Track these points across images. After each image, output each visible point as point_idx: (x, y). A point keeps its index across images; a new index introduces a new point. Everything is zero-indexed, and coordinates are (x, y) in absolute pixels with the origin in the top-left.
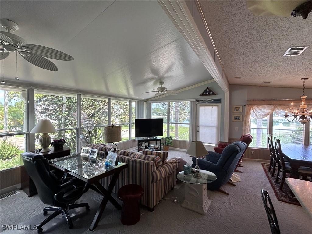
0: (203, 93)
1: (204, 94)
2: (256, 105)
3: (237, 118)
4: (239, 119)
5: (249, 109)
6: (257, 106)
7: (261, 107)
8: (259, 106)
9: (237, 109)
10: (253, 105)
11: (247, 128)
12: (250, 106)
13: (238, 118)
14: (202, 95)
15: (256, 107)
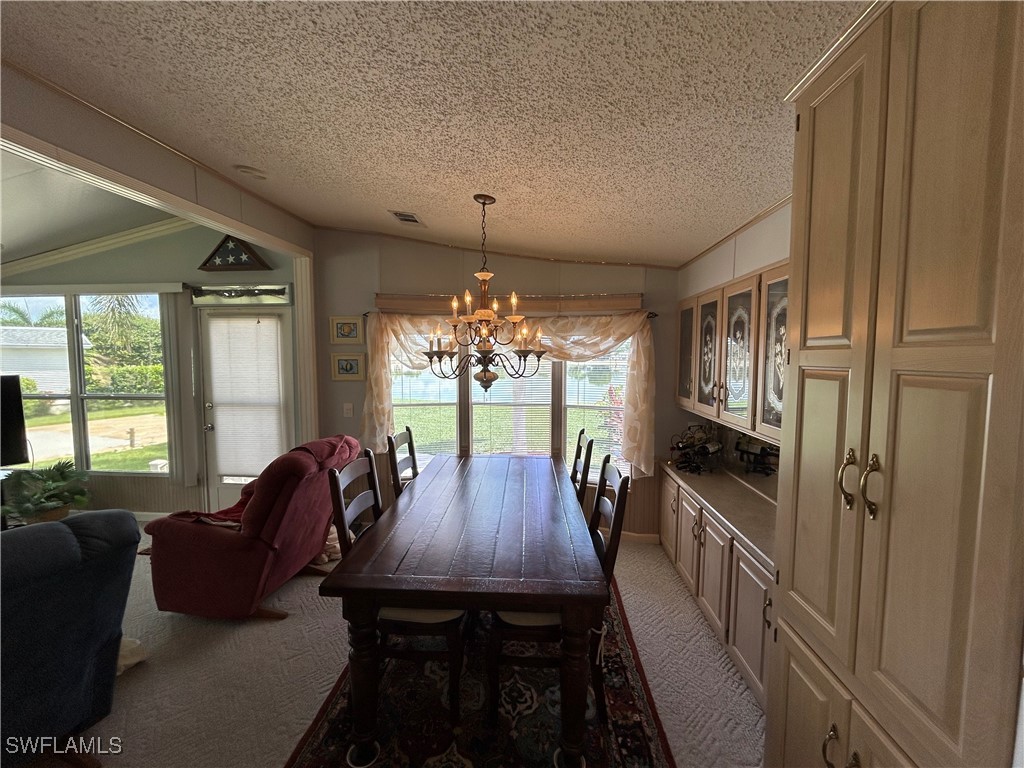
0: (213, 256)
1: (218, 261)
2: (407, 314)
3: (348, 368)
4: (355, 370)
5: (382, 331)
6: (410, 321)
7: (424, 325)
8: (416, 320)
9: (347, 331)
10: (398, 313)
11: (376, 408)
12: (385, 319)
13: (351, 369)
14: (208, 265)
15: (406, 324)
